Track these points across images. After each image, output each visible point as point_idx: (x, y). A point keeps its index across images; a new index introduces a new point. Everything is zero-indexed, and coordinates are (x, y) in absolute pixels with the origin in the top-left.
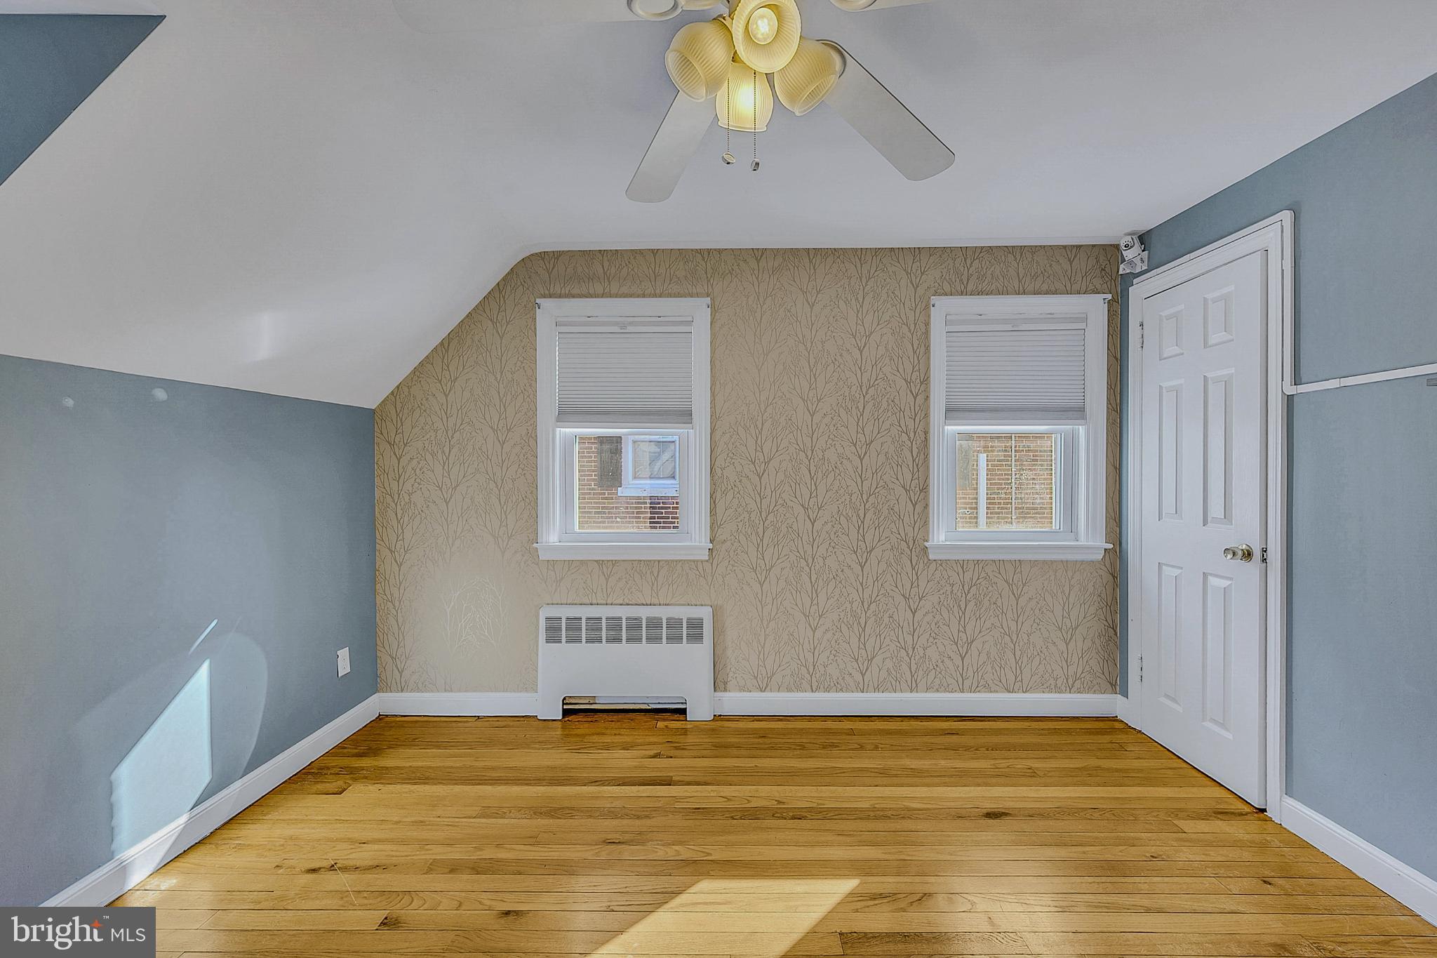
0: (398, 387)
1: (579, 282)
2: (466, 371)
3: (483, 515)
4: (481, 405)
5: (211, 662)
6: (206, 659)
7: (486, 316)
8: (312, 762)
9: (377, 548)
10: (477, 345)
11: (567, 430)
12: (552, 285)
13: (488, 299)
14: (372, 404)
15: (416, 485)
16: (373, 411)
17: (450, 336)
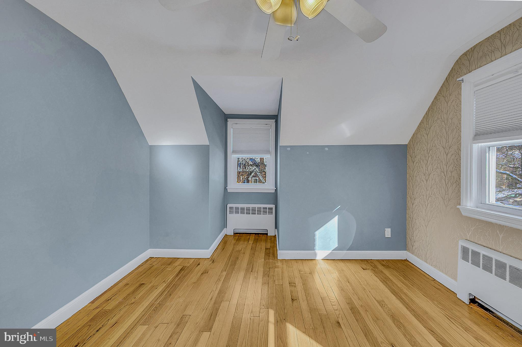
0: (413, 135)
1: (486, 58)
2: (434, 123)
3: (439, 188)
4: (439, 137)
5: (338, 216)
6: (337, 215)
7: (442, 96)
8: (372, 259)
9: (407, 197)
10: (438, 110)
11: (483, 144)
12: (471, 66)
13: (442, 87)
14: (406, 143)
15: (418, 173)
16: (406, 145)
17: (429, 109)
